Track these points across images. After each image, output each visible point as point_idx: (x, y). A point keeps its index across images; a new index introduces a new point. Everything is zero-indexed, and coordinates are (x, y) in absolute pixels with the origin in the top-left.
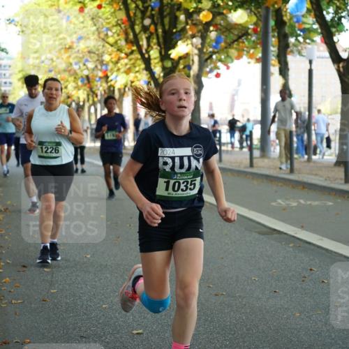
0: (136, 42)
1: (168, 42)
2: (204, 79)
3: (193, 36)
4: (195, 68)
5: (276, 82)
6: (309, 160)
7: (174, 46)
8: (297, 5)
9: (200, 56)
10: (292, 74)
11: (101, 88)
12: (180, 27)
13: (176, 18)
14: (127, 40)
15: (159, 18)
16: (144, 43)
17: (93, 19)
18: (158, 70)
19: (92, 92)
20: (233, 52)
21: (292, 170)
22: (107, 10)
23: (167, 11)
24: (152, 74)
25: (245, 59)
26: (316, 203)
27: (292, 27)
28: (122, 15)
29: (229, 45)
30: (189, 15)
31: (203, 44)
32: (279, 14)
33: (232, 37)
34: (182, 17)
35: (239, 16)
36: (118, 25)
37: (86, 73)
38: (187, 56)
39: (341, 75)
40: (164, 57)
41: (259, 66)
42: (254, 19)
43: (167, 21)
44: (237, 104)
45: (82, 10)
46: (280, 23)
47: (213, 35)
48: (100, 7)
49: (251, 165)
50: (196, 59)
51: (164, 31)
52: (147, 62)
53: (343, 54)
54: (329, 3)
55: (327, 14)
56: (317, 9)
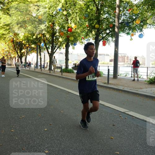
0: (15, 49)
2: (27, 56)
3: (25, 49)
4: (26, 54)
5: (39, 57)
6: (44, 69)
7: (22, 50)
8: (43, 45)
10: (42, 55)
11: (9, 57)
13: (22, 46)
14: (14, 49)
15: (19, 45)
16: (17, 49)
17: (8, 45)
18: (19, 54)
19: (8, 57)
20: (32, 52)
21: (41, 71)
22: (10, 44)
23: (21, 44)
25: (34, 53)
26: (45, 76)
27: (42, 48)
28: (13, 45)
29: (31, 50)
30: (25, 45)
31: (27, 50)
32: (39, 45)
33: (32, 49)
34: (23, 46)
35: (33, 46)
36: (12, 46)
37: (6, 54)
38: (24, 52)
39: (49, 56)
40: (20, 52)
42: (36, 46)
43: (21, 46)
44: (33, 60)
45: (6, 43)
46: (40, 47)
47: (29, 49)
48: (9, 43)
49: (35, 70)
50: (26, 52)
51: (20, 48)
52: (17, 53)
53: (50, 53)
54: (48, 44)
55: (47, 46)
56: (46, 45)
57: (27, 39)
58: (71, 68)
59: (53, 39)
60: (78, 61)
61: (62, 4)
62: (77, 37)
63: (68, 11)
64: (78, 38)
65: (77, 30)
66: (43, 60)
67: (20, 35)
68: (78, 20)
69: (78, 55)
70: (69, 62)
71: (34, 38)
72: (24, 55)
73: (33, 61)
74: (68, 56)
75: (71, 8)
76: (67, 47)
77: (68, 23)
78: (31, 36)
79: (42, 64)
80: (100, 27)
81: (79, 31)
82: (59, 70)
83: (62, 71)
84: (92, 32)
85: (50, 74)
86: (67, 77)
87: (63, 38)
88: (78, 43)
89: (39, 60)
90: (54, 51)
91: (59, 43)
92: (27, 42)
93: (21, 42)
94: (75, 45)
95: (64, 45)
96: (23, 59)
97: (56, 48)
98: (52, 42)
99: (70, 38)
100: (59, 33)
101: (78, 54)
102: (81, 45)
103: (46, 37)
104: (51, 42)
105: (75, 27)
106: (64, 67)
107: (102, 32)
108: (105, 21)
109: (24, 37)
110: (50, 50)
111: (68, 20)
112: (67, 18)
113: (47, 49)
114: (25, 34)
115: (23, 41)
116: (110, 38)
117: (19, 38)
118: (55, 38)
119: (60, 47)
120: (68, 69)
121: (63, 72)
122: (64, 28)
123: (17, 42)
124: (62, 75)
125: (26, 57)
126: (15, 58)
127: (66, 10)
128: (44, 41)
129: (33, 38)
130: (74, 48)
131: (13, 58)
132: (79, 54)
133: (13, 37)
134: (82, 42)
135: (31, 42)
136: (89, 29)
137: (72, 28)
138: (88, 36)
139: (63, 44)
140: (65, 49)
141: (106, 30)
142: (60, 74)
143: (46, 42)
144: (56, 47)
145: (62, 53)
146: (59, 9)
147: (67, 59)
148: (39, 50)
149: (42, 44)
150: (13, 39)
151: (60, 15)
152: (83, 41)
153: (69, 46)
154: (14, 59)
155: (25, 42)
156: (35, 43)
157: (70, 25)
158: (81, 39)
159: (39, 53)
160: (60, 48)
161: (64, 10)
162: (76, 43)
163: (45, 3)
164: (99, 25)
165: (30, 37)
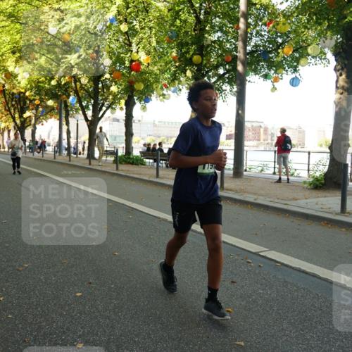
1: (22, 112)
2: (37, 126)
3: (33, 109)
4: (33, 122)
5: (65, 128)
6: (77, 157)
7: (25, 113)
8: (73, 100)
9: (35, 117)
10: (70, 125)
12: (27, 105)
13: (25, 103)
14: (5, 110)
15: (18, 102)
16: (12, 111)
18: (18, 122)
20: (48, 116)
21: (70, 160)
23: (22, 99)
24: (16, 123)
25: (53, 119)
26: (79, 172)
28: (3, 100)
29: (47, 113)
30: (31, 101)
31: (36, 112)
32: (65, 102)
33: (48, 110)
34: (28, 102)
35: (50, 103)
38: (30, 117)
39: (88, 126)
40: (21, 117)
41: (58, 122)
42: (57, 104)
43: (22, 103)
44: (51, 136)
46: (66, 106)
47: (41, 109)
49: (55, 158)
50: (34, 118)
51: (21, 107)
52: (14, 120)
53: (90, 119)
54: (85, 99)
55: (84, 104)
56: (80, 102)
57: (37, 87)
58: (139, 154)
59: (96, 88)
60: (154, 138)
61: (118, 7)
62: (152, 84)
63: (132, 23)
64: (154, 86)
65: (150, 68)
66: (73, 135)
67: (19, 78)
68: (154, 44)
69: (155, 125)
70: (134, 139)
71: (53, 86)
72: (30, 125)
73: (51, 138)
74: (131, 126)
75: (137, 17)
76: (130, 105)
77: (132, 51)
78: (46, 79)
79: (72, 145)
80: (205, 62)
81: (155, 69)
82: (111, 159)
83: (118, 160)
84: (185, 73)
85: (89, 167)
86: (128, 175)
87: (121, 85)
88: (154, 97)
89: (65, 136)
90: (100, 116)
91: (111, 97)
92: (37, 94)
93: (22, 93)
94: (148, 102)
95: (123, 102)
96: (28, 132)
97: (104, 108)
98: (95, 94)
99: (135, 86)
100: (111, 74)
101: (154, 121)
102: (161, 100)
103: (80, 81)
104: (92, 95)
105: (147, 59)
106: (121, 152)
107: (207, 72)
108: (215, 47)
109: (30, 81)
110: (89, 113)
111: (130, 45)
112: (129, 40)
113: (84, 109)
114: (30, 75)
115: (26, 91)
116: (226, 87)
117: (18, 85)
118: (100, 85)
119: (113, 106)
120: (131, 156)
121: (120, 163)
122: (122, 62)
123: (13, 94)
124: (117, 169)
125: (35, 128)
126: (9, 131)
127: (126, 20)
128: (76, 92)
129: (49, 84)
130: (144, 108)
131: (4, 131)
132: (156, 123)
133: (3, 82)
134: (164, 95)
135: (46, 95)
136: (180, 65)
137: (140, 63)
138: (177, 82)
139: (120, 99)
140: (125, 111)
141: (217, 67)
142: (112, 169)
143: (80, 94)
144: (103, 105)
145: (118, 120)
146: (111, 18)
147: (129, 134)
148: (64, 113)
149: (71, 98)
150: (4, 86)
151: (112, 32)
152: (165, 92)
153: (135, 103)
154: (6, 134)
155: (33, 93)
156: (54, 96)
157: (135, 56)
158: (162, 89)
159: (64, 120)
160: (112, 108)
161: (121, 22)
162: (151, 96)
163: (78, 4)
164: (202, 55)
165: (42, 82)
